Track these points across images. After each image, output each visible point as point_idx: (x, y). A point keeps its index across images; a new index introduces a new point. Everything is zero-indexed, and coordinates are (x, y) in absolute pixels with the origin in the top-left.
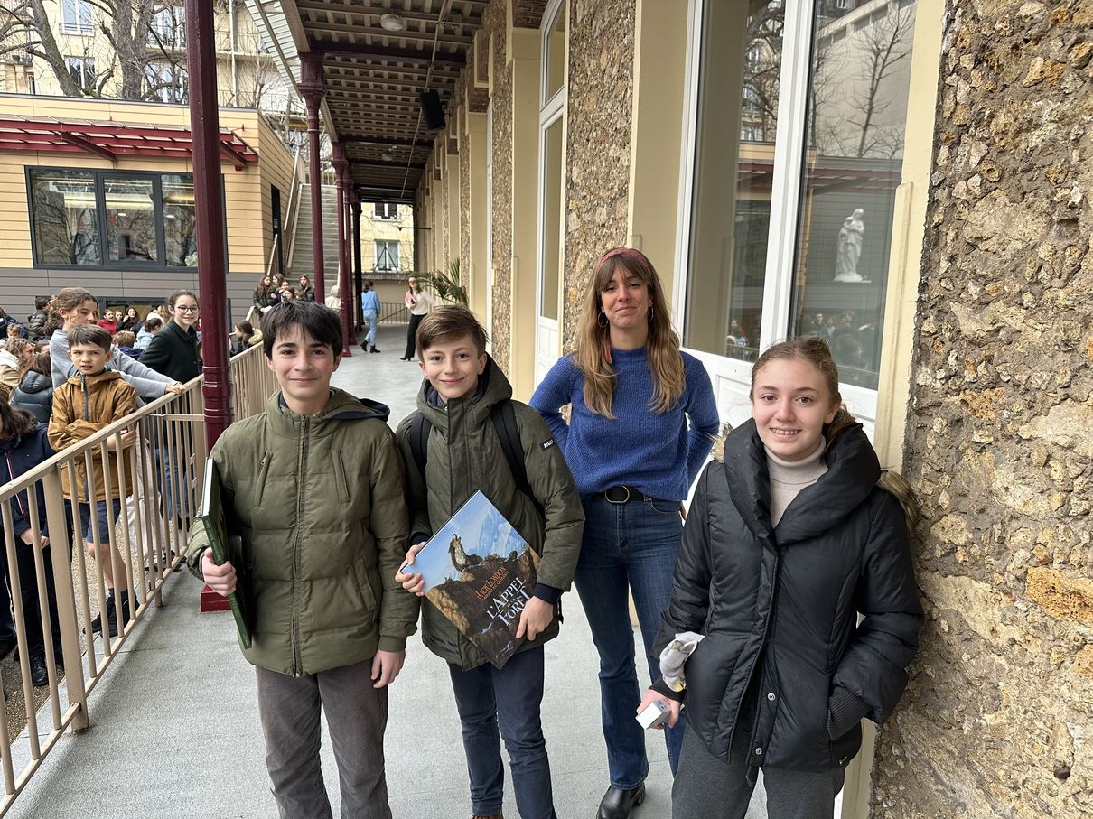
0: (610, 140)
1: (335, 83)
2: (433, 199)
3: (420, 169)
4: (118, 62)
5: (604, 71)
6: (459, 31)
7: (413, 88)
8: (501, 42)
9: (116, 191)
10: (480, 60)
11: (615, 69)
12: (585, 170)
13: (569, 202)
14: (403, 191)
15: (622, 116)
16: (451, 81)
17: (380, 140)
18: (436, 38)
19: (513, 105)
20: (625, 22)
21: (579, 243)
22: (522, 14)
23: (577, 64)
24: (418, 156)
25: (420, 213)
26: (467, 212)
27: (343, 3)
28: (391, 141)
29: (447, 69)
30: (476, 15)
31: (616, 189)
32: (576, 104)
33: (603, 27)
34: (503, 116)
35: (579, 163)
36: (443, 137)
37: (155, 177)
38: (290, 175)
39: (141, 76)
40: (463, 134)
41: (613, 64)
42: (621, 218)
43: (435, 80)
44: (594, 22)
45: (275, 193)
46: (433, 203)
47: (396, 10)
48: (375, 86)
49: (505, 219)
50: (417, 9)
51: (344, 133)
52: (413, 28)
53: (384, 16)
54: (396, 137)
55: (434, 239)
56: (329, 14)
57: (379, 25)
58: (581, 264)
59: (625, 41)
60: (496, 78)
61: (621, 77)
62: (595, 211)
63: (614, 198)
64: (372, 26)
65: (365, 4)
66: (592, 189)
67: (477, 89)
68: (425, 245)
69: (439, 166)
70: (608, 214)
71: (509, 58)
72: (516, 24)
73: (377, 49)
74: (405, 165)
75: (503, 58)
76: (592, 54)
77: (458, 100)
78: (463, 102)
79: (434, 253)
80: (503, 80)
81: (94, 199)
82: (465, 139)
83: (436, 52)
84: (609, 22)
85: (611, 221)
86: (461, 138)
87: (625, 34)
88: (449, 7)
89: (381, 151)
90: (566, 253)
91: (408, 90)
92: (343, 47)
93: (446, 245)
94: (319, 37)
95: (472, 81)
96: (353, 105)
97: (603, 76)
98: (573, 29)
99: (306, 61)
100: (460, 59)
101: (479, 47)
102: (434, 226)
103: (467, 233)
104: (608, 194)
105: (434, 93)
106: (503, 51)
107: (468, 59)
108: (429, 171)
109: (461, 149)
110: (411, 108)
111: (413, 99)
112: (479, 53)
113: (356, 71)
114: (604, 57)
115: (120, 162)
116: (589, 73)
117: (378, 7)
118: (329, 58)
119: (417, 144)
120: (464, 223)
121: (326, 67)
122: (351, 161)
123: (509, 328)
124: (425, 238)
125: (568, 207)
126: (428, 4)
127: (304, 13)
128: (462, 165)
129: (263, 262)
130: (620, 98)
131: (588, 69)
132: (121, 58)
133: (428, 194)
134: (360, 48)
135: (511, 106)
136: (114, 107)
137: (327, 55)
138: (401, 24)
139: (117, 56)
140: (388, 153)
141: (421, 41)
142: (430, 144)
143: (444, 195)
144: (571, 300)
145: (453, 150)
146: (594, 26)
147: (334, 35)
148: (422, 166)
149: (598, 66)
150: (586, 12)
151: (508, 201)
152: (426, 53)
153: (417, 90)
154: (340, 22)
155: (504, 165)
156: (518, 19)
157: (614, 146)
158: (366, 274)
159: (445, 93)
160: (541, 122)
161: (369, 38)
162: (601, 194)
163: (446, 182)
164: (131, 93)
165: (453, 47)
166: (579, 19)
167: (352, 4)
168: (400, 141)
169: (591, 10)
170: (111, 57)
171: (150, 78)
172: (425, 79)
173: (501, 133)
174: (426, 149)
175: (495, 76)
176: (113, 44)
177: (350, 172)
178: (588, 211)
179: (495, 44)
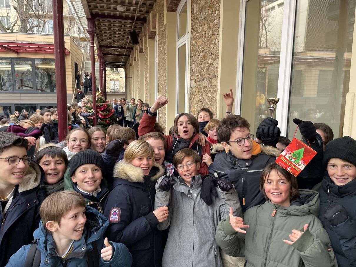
0: (209, 57)
1: (99, 28)
2: (133, 67)
3: (128, 57)
4: (19, 18)
5: (206, 32)
6: (144, 11)
7: (127, 30)
8: (161, 16)
9: (18, 64)
10: (153, 22)
11: (211, 31)
12: (198, 66)
13: (191, 76)
14: (121, 64)
15: (214, 49)
16: (141, 28)
17: (114, 47)
18: (136, 14)
19: (167, 39)
20: (215, 15)
21: (195, 92)
22: (170, 7)
23: (194, 28)
24: (127, 52)
25: (128, 72)
26: (147, 74)
27: (103, 1)
28: (118, 47)
29: (139, 23)
30: (151, 5)
31: (212, 75)
32: (194, 42)
33: (205, 16)
34: (162, 42)
35: (195, 63)
36: (137, 47)
37: (32, 60)
38: (81, 58)
39: (27, 23)
40: (145, 47)
41: (210, 30)
42: (214, 85)
43: (135, 27)
44: (201, 14)
45: (76, 65)
46: (133, 69)
47: (122, 3)
48: (114, 29)
49: (164, 78)
50: (130, 3)
51: (101, 45)
52: (128, 10)
53: (118, 6)
54: (120, 46)
55: (133, 81)
56: (98, 5)
57: (116, 9)
58: (196, 99)
59: (215, 22)
60: (159, 29)
61: (213, 34)
62: (203, 81)
63: (211, 78)
64: (114, 9)
65: (111, 2)
66: (201, 73)
67: (151, 32)
68: (130, 83)
69: (135, 56)
70: (208, 83)
71: (165, 22)
72: (168, 11)
73: (115, 17)
74: (123, 55)
75: (162, 22)
76: (201, 25)
77: (143, 34)
78: (145, 35)
79: (134, 86)
80: (162, 30)
81: (11, 67)
82: (146, 48)
83: (136, 18)
84: (208, 14)
85: (210, 86)
86: (145, 48)
87: (215, 20)
88: (142, 3)
89: (114, 51)
90: (190, 95)
91: (125, 30)
92: (103, 16)
93: (138, 84)
94: (94, 13)
95: (149, 28)
96: (105, 35)
97: (205, 33)
98: (192, 15)
99: (89, 21)
100: (144, 20)
101: (152, 17)
102: (133, 77)
103: (147, 81)
104: (209, 76)
105: (134, 32)
106: (162, 20)
107: (147, 21)
108: (131, 58)
109: (145, 52)
110: (126, 37)
111: (127, 33)
112: (152, 19)
113: (107, 24)
114: (206, 27)
115: (20, 55)
116: (199, 32)
117: (116, 2)
118: (97, 20)
119: (127, 48)
120: (146, 77)
121: (96, 23)
122: (104, 54)
123: (165, 118)
124: (130, 81)
125: (191, 79)
126: (134, 2)
127: (89, 5)
128: (145, 57)
129: (72, 90)
130: (213, 42)
131: (199, 30)
132: (20, 17)
133: (131, 65)
134: (109, 16)
135: (166, 39)
136: (18, 35)
137: (97, 19)
138: (124, 9)
139: (19, 16)
140: (117, 51)
141: (131, 14)
142: (132, 48)
143: (138, 67)
144: (192, 112)
145: (141, 51)
146: (201, 15)
147: (100, 12)
148: (129, 56)
149: (203, 30)
150: (198, 10)
151: (165, 72)
152: (132, 18)
153: (128, 31)
154: (103, 8)
155: (163, 59)
156: (168, 9)
157: (211, 59)
158: (108, 92)
159: (138, 31)
160: (177, 45)
161: (112, 13)
162: (205, 76)
163: (139, 62)
164: (24, 30)
165: (142, 16)
166: (195, 12)
167: (107, 2)
168: (121, 47)
169: (200, 9)
170: (16, 17)
171: (30, 23)
172: (131, 27)
173: (162, 48)
174: (131, 50)
175: (159, 28)
176: (17, 12)
177: (103, 58)
178: (199, 81)
179: (159, 17)
